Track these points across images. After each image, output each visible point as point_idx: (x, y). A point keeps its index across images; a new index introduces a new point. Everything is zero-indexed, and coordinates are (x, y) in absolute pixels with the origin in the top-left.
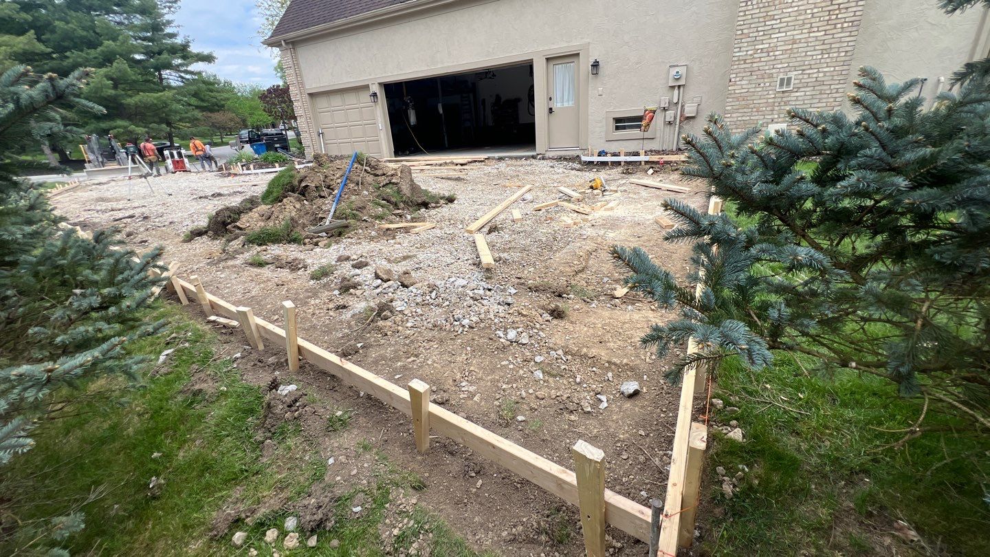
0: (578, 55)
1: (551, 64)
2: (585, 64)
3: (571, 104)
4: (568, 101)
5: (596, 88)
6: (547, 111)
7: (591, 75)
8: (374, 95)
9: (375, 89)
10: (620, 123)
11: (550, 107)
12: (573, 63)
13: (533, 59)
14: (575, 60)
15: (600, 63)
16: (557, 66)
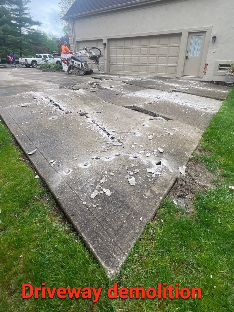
0: (205, 32)
1: (190, 36)
2: (209, 37)
3: (197, 55)
4: (196, 54)
5: (213, 49)
6: (184, 58)
7: (211, 43)
8: (105, 44)
9: (105, 41)
10: (222, 67)
11: (186, 56)
12: (202, 36)
13: (182, 33)
14: (204, 34)
15: (217, 37)
16: (194, 37)
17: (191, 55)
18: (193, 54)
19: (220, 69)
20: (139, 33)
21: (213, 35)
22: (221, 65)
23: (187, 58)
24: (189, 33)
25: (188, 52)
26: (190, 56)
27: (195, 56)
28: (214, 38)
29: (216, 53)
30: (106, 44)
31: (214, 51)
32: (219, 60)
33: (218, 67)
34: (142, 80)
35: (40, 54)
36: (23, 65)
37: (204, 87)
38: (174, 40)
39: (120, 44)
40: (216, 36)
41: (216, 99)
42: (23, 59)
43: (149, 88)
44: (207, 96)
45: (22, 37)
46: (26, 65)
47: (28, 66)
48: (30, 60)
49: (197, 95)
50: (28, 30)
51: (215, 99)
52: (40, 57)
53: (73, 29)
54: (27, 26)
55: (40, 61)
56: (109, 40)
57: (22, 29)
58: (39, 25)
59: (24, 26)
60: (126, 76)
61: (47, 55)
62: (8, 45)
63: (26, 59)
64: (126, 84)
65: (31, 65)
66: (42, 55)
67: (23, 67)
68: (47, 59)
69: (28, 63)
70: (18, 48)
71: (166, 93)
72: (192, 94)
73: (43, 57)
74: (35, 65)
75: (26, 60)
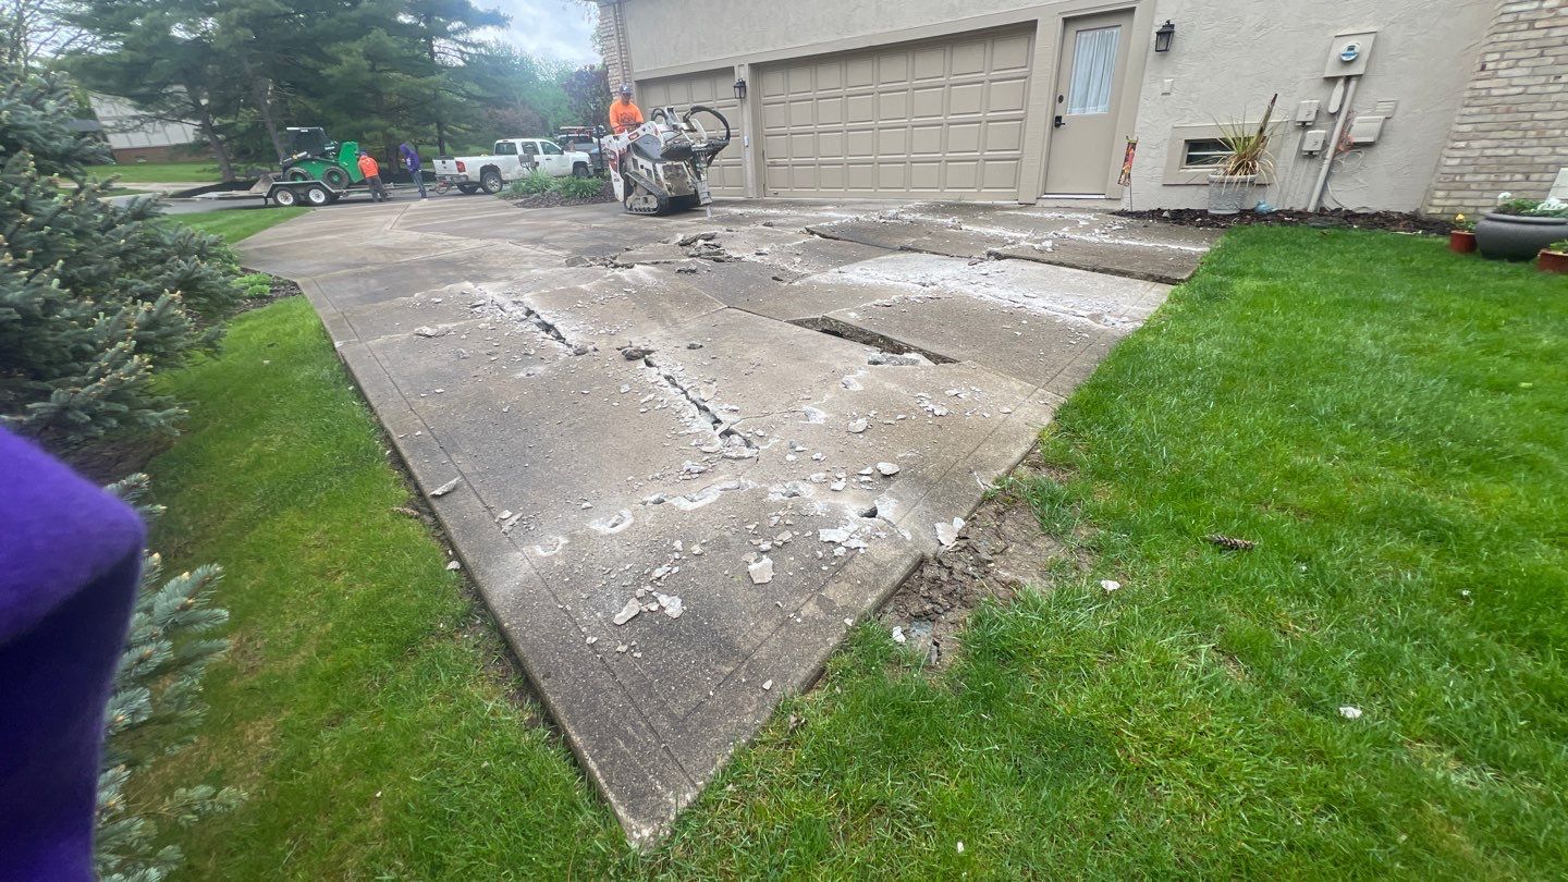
0: (1131, 11)
1: (1071, 32)
2: (1143, 30)
3: (1101, 110)
4: (1096, 105)
5: (1160, 81)
6: (1049, 123)
7: (1152, 52)
8: (742, 85)
9: (743, 74)
10: (1198, 150)
11: (1057, 114)
12: (1119, 29)
13: (1036, 21)
14: (1124, 21)
15: (1176, 29)
16: (1084, 35)
17: (1076, 112)
18: (1084, 106)
19: (1191, 160)
20: (869, 32)
21: (1159, 24)
22: (1193, 145)
23: (1058, 121)
24: (1066, 21)
25: (1061, 99)
26: (1071, 112)
27: (1090, 111)
28: (1167, 33)
29: (1173, 94)
30: (747, 84)
31: (1166, 90)
32: (1186, 122)
33: (1180, 151)
34: (883, 220)
35: (510, 141)
36: (449, 185)
37: (1116, 234)
38: (1007, 54)
39: (800, 81)
40: (1173, 26)
41: (1149, 277)
42: (451, 163)
43: (903, 249)
44: (1118, 267)
45: (438, 78)
46: (461, 186)
47: (468, 188)
48: (474, 164)
49: (1078, 268)
50: (462, 48)
51: (1145, 279)
52: (512, 150)
53: (621, 34)
54: (456, 32)
55: (510, 166)
56: (758, 69)
57: (439, 44)
58: (503, 27)
59: (445, 35)
60: (824, 208)
61: (538, 141)
62: (391, 112)
63: (457, 163)
64: (817, 237)
65: (481, 184)
66: (518, 142)
67: (450, 192)
68: (537, 158)
69: (467, 176)
70: (429, 119)
71: (963, 265)
72: (1061, 264)
73: (520, 151)
74: (493, 184)
75: (461, 166)
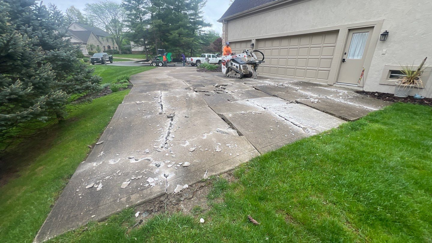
0: (373, 27)
1: (351, 33)
4: (358, 56)
6: (340, 60)
7: (379, 41)
8: (253, 45)
9: (254, 42)
10: (394, 74)
12: (368, 33)
13: (339, 30)
14: (370, 30)
15: (389, 33)
16: (356, 34)
18: (354, 56)
19: (391, 77)
21: (383, 31)
23: (344, 60)
24: (350, 30)
26: (349, 58)
27: (356, 58)
28: (385, 35)
29: (386, 55)
31: (384, 53)
32: (390, 64)
38: (329, 39)
47: (193, 65)
48: (195, 59)
53: (227, 31)
56: (258, 40)
63: (191, 59)
65: (196, 64)
66: (206, 54)
68: (209, 58)
69: (193, 62)
70: (189, 48)
73: (206, 57)
74: (199, 64)
